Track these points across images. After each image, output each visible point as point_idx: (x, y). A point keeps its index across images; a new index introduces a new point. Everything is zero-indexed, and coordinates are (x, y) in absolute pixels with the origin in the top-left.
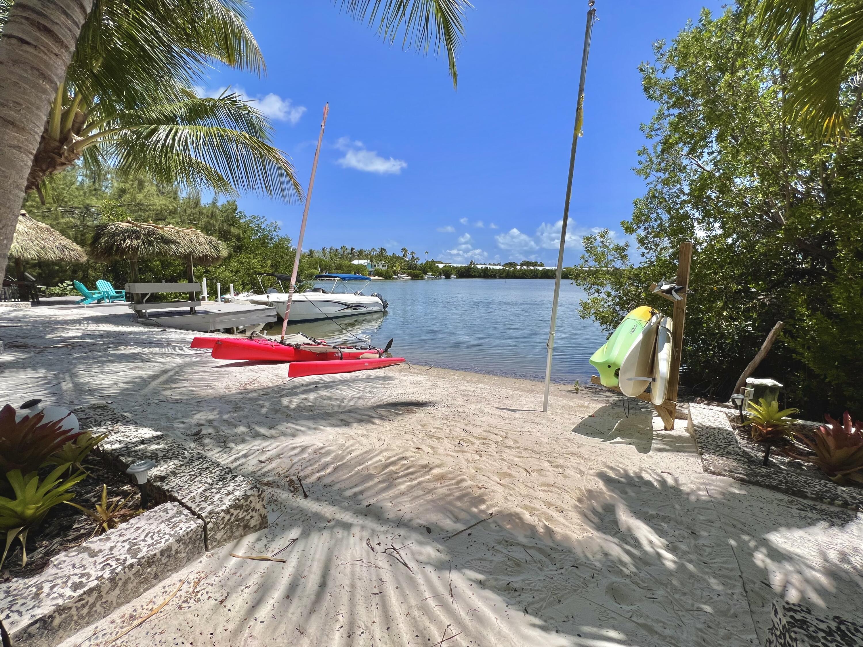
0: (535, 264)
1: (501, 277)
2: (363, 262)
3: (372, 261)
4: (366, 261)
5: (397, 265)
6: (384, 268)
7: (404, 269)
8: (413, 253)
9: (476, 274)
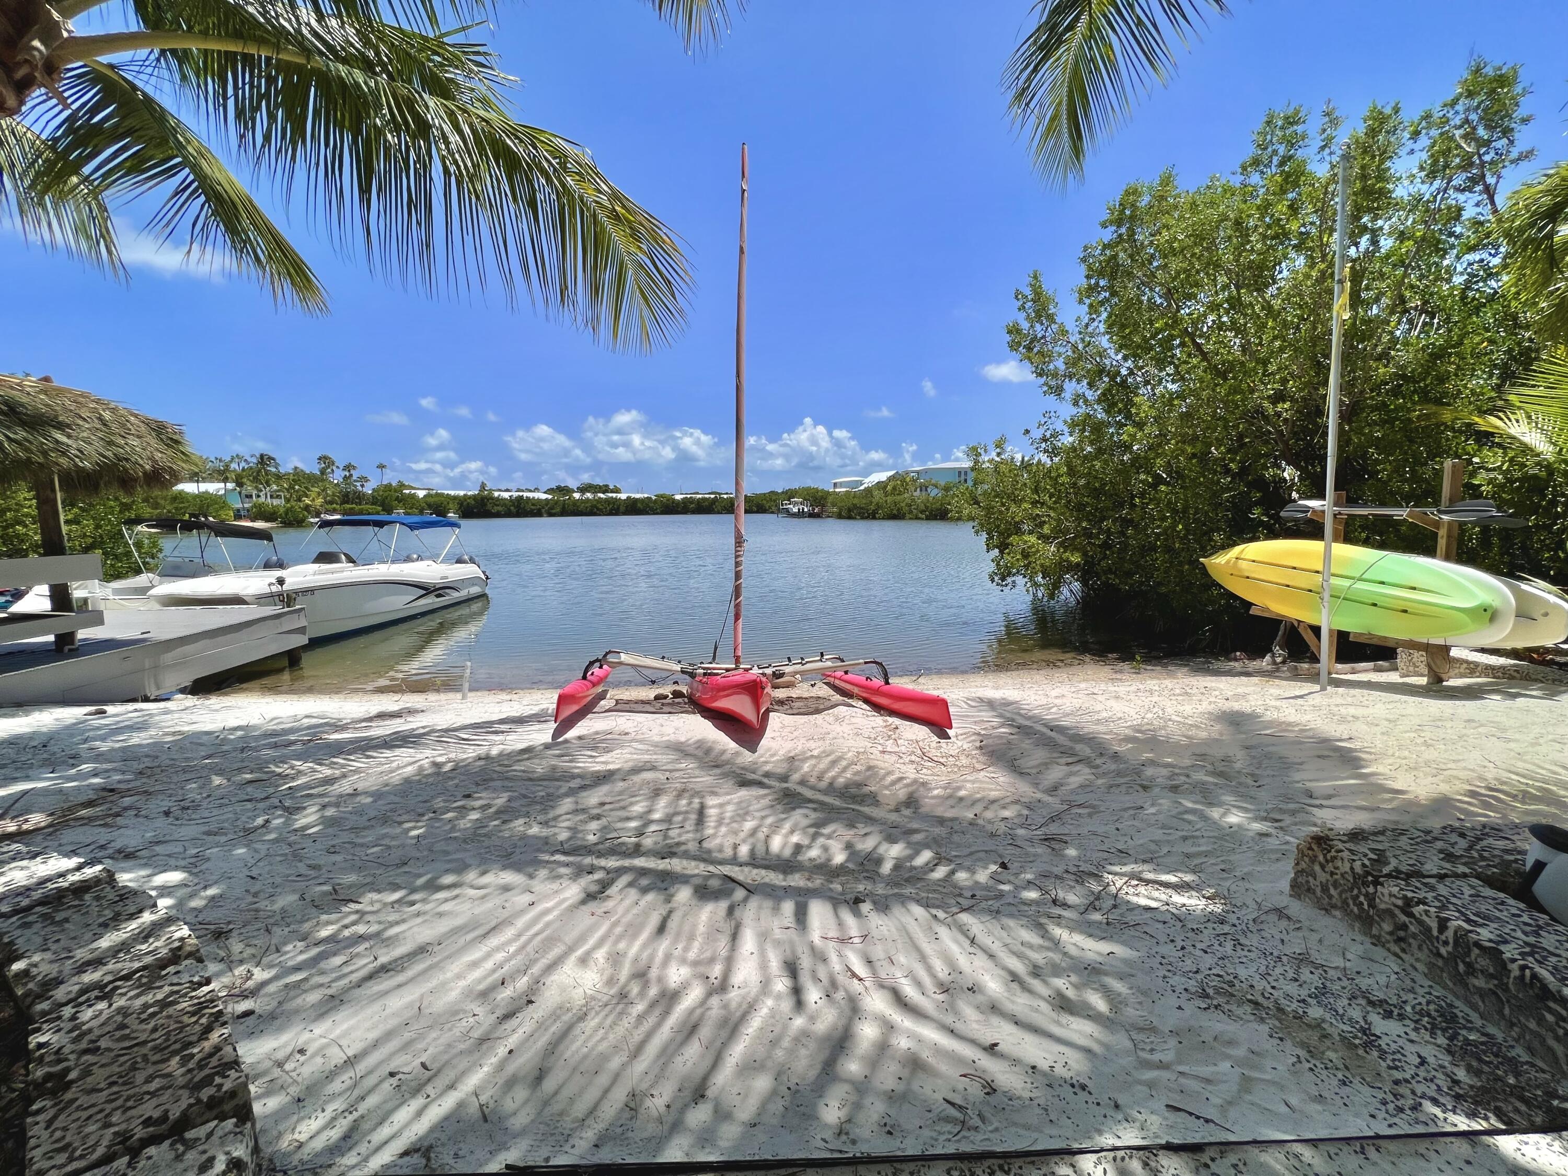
0: (605, 489)
1: (551, 515)
2: (213, 487)
3: (240, 484)
4: (222, 485)
5: (313, 495)
6: (276, 502)
7: (331, 503)
8: (348, 467)
9: (500, 508)
